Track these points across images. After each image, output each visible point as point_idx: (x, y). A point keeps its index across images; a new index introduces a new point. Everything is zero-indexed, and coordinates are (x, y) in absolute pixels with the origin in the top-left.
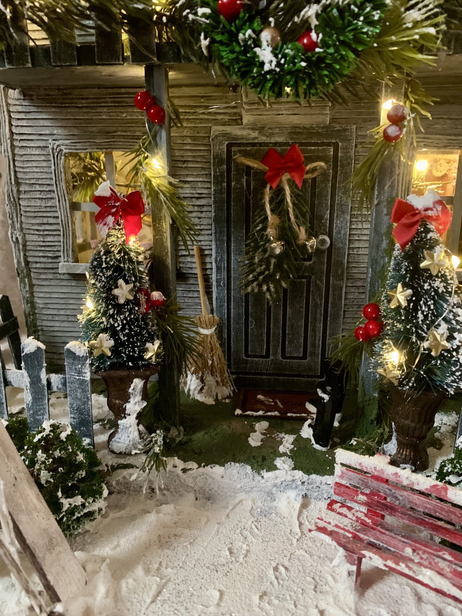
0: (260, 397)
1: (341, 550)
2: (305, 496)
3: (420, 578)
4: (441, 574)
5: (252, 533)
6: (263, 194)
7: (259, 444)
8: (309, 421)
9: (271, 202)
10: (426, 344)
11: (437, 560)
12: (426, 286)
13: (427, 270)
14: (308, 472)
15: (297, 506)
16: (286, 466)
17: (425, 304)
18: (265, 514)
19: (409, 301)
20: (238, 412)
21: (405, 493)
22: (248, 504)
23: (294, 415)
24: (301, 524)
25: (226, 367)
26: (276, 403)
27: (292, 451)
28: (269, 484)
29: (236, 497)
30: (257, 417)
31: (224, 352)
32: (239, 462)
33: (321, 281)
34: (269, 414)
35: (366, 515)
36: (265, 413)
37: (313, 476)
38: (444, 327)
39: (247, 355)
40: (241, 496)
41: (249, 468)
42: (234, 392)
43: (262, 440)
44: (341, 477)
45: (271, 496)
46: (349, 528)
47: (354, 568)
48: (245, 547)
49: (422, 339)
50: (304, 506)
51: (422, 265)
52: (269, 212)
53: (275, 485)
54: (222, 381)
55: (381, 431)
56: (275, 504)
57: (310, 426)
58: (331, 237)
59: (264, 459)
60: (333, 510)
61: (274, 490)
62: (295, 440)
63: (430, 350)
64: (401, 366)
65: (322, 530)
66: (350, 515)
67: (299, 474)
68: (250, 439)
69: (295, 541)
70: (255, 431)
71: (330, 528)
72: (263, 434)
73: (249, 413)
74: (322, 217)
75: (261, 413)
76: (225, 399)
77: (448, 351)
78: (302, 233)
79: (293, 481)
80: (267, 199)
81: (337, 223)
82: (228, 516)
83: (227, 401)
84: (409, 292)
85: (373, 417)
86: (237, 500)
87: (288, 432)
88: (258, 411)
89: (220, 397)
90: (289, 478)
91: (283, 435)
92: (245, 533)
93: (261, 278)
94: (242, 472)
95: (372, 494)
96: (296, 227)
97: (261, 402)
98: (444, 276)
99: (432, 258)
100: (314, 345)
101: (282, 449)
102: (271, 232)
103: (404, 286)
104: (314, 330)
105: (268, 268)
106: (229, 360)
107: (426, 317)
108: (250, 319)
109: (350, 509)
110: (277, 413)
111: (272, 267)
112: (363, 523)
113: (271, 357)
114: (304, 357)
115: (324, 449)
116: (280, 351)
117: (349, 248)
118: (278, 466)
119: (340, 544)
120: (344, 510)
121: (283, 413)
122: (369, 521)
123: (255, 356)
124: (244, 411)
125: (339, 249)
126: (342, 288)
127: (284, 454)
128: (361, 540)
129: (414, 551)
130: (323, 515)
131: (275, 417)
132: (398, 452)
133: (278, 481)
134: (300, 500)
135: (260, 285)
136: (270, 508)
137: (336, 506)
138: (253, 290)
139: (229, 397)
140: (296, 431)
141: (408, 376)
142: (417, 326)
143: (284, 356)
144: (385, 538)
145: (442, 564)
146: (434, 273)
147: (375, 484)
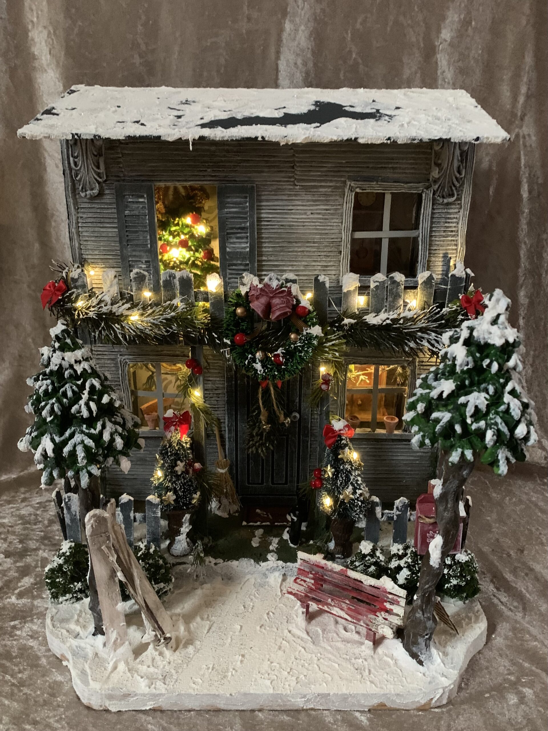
0: (258, 511)
1: (299, 602)
2: (284, 575)
3: (332, 612)
4: (342, 609)
5: (255, 597)
6: (257, 394)
7: (258, 545)
8: (287, 529)
9: (262, 399)
10: (341, 497)
11: (342, 603)
12: (341, 467)
13: (342, 459)
14: (285, 561)
15: (280, 580)
16: (273, 559)
17: (341, 476)
18: (262, 585)
19: (333, 475)
20: (244, 523)
21: (330, 573)
22: (252, 581)
23: (279, 524)
24: (281, 591)
25: (235, 492)
26: (268, 515)
27: (277, 548)
28: (264, 569)
29: (245, 577)
30: (256, 526)
31: (233, 482)
32: (247, 557)
33: (295, 437)
34: (264, 524)
35: (313, 584)
36: (262, 522)
37: (288, 564)
38: (351, 487)
39: (249, 483)
40: (248, 576)
41: (252, 561)
42: (240, 507)
43: (260, 543)
44: (301, 565)
45: (265, 575)
46: (303, 591)
47: (305, 610)
48: (251, 604)
49: (340, 493)
50: (284, 580)
51: (339, 457)
52: (261, 404)
53: (267, 570)
54: (233, 501)
55: (328, 534)
56: (267, 580)
57: (288, 532)
58: (300, 413)
59: (261, 555)
60: (296, 583)
61: (267, 572)
62: (279, 541)
63: (344, 500)
64: (331, 507)
65: (290, 593)
66: (305, 585)
67: (280, 563)
68: (252, 542)
69: (278, 599)
70: (255, 537)
71: (294, 592)
72: (260, 538)
73: (251, 524)
74: (294, 401)
75: (258, 523)
76: (235, 513)
77: (352, 500)
78: (282, 417)
79: (277, 567)
80: (260, 396)
81: (303, 405)
82: (241, 588)
83: (237, 514)
84: (333, 470)
85: (323, 527)
86: (246, 579)
87: (275, 536)
88: (256, 522)
89: (231, 512)
90: (275, 565)
91: (272, 538)
92: (251, 597)
93: (257, 444)
94: (249, 563)
95: (316, 574)
96: (278, 413)
97: (259, 515)
98: (350, 462)
99: (344, 454)
100: (292, 476)
101: (271, 548)
102: (263, 418)
103: (331, 466)
104: (292, 467)
105: (261, 439)
106: (237, 488)
107: (341, 483)
108: (251, 461)
109: (305, 581)
110: (268, 523)
111: (264, 438)
112: (311, 589)
113: (265, 484)
114: (286, 483)
115: (295, 547)
116: (270, 480)
117: (311, 419)
118: (269, 558)
119: (298, 599)
120: (302, 583)
121: (273, 523)
122: (313, 587)
123: (254, 484)
124: (248, 522)
125: (305, 419)
126: (308, 442)
127: (273, 551)
128: (309, 597)
129: (332, 600)
130: (291, 586)
131: (268, 525)
132: (335, 548)
133: (269, 567)
134: (281, 577)
135: (257, 450)
136: (265, 582)
137: (298, 581)
138: (252, 452)
139: (237, 511)
140: (279, 535)
141: (334, 511)
142: (338, 488)
143: (273, 483)
144: (320, 595)
145: (344, 605)
146: (345, 461)
147: (317, 569)
